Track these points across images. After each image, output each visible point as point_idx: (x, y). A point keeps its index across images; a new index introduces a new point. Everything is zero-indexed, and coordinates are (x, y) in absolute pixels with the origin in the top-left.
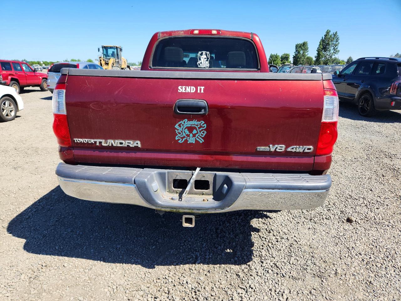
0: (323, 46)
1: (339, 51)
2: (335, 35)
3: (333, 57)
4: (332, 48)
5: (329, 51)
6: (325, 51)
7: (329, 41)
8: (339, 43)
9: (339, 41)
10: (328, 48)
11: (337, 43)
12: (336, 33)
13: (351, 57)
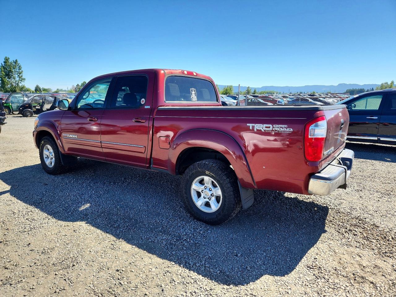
0: (6, 73)
1: (24, 79)
2: (16, 62)
3: (20, 85)
4: (16, 75)
5: (14, 78)
6: (9, 78)
7: (10, 68)
8: (22, 72)
9: (22, 69)
10: (12, 76)
11: (20, 71)
12: (16, 61)
13: (38, 86)
